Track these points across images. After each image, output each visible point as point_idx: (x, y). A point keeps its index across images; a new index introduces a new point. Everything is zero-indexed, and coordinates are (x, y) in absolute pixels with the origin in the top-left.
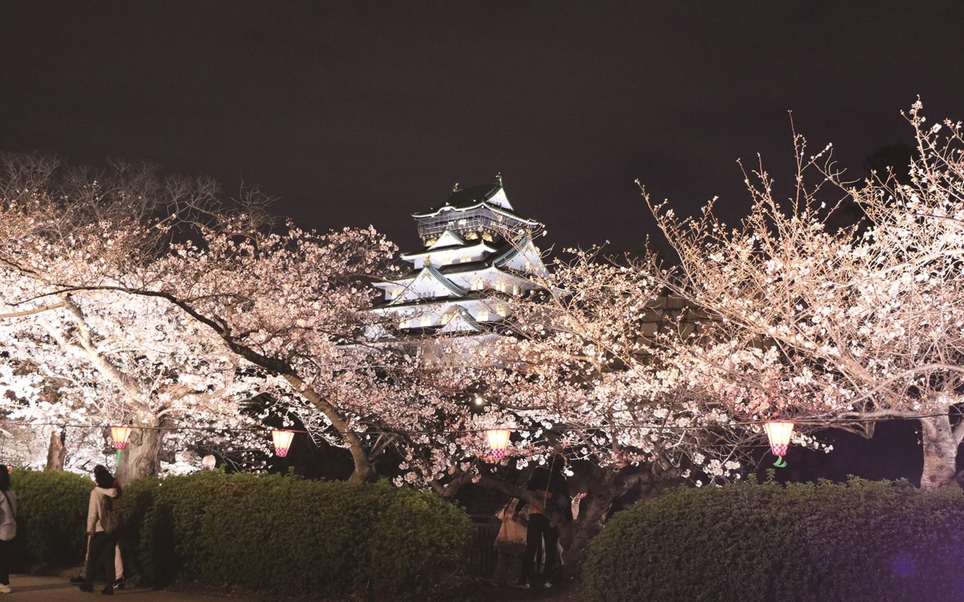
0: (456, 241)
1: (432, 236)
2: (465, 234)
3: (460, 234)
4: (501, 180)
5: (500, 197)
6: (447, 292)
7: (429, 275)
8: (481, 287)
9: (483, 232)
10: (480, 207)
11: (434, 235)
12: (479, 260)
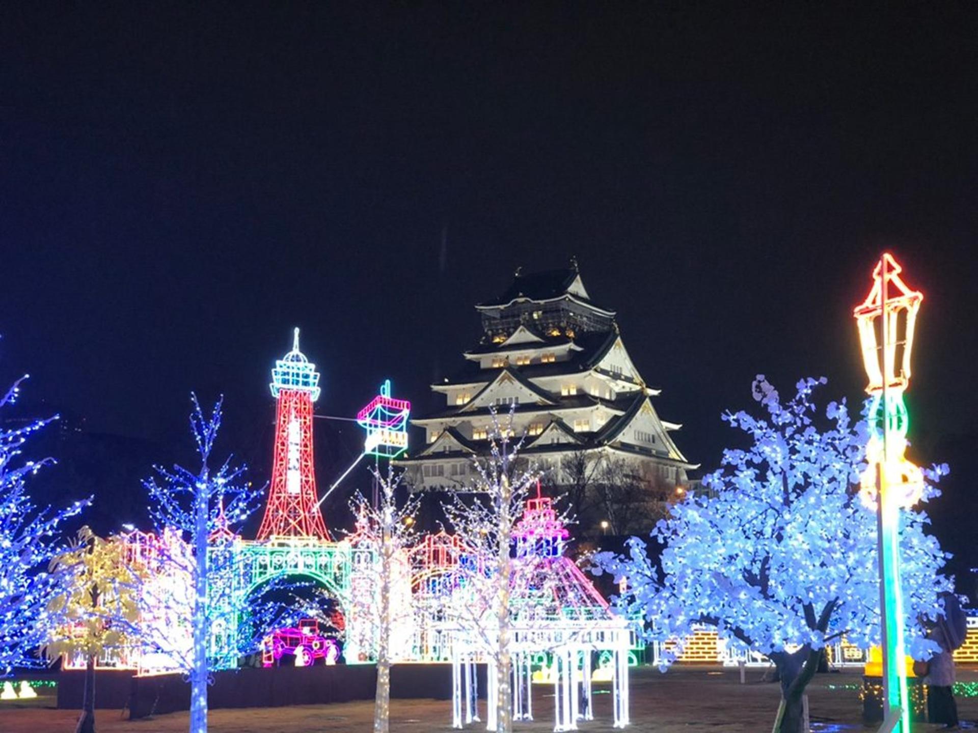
0: (532, 338)
1: (500, 331)
2: (543, 329)
3: (537, 330)
4: (576, 265)
5: (577, 287)
6: (536, 398)
7: (509, 379)
8: (573, 392)
9: (566, 328)
10: (565, 299)
11: (503, 329)
12: (565, 359)
